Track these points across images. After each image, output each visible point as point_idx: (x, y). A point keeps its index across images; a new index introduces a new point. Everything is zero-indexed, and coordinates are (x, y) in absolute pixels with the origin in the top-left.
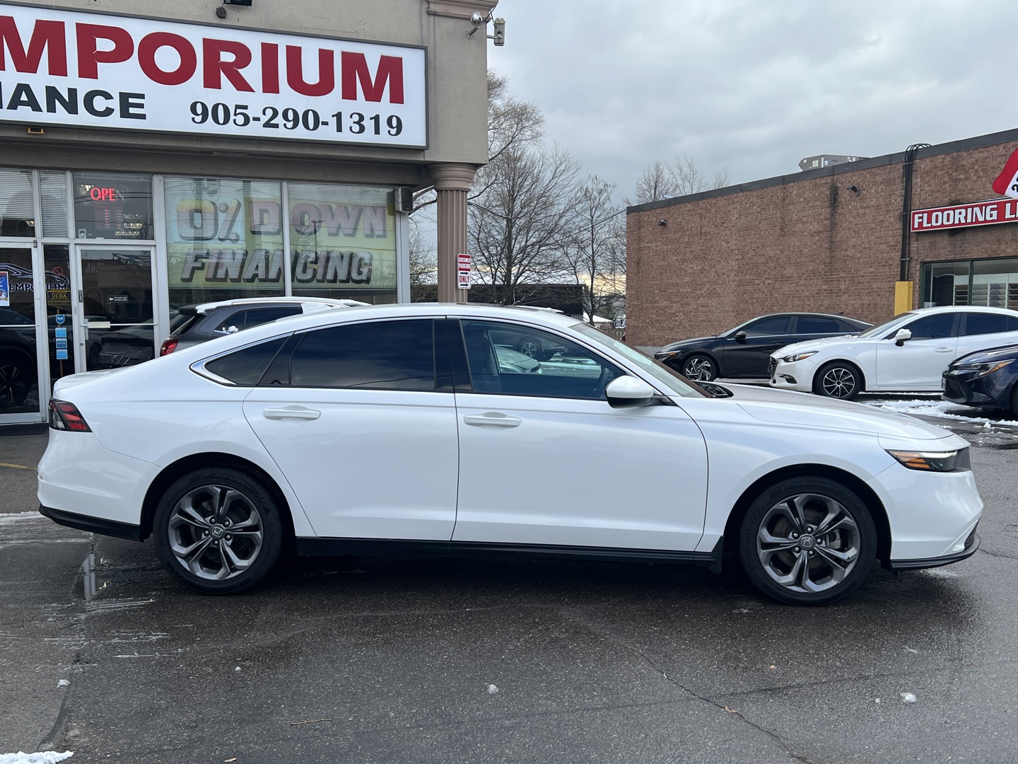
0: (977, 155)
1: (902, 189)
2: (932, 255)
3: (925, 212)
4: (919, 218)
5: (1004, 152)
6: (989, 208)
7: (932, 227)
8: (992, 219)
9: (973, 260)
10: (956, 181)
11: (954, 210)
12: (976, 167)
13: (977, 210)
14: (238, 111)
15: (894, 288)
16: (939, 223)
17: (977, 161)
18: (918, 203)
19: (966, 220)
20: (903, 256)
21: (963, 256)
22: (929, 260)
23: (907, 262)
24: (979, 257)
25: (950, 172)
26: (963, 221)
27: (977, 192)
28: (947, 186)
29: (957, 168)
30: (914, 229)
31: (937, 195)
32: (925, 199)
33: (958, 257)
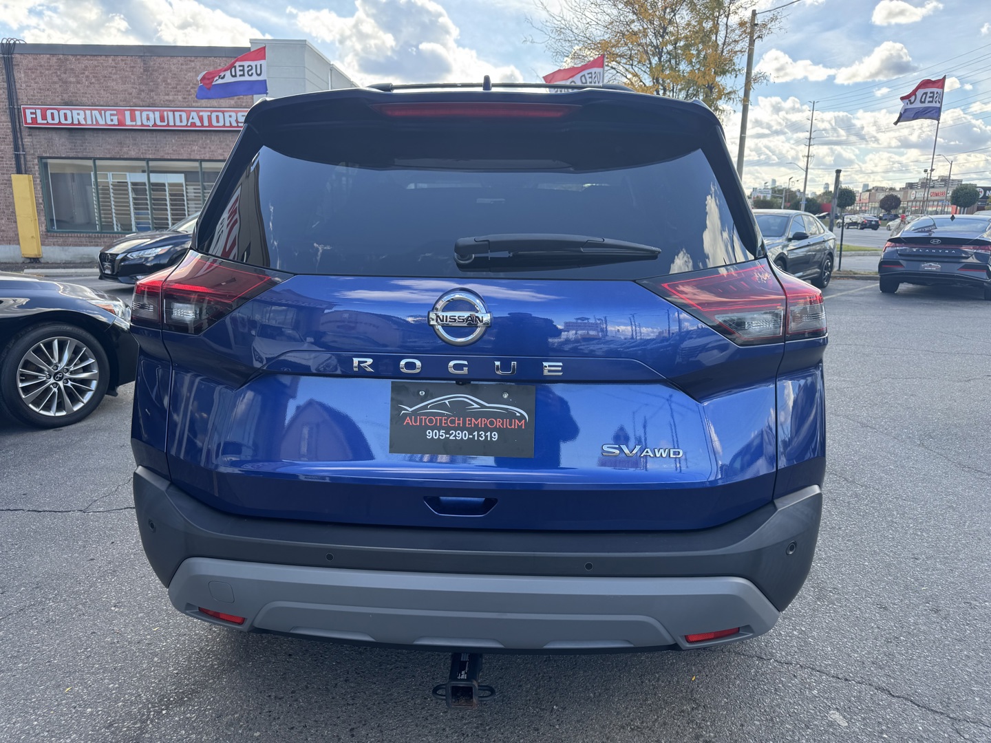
0: (85, 62)
1: (4, 82)
2: (51, 151)
3: (38, 109)
4: (32, 113)
5: (113, 64)
6: (108, 113)
7: (48, 123)
8: (112, 123)
9: (95, 159)
10: (66, 82)
11: (71, 110)
12: (87, 73)
13: (96, 113)
15: (10, 180)
16: (56, 121)
17: (86, 67)
18: (25, 99)
19: (86, 122)
20: (16, 148)
21: (85, 154)
22: (48, 155)
23: (22, 156)
24: (101, 156)
25: (59, 73)
26: (83, 122)
27: (91, 97)
28: (57, 86)
29: (66, 70)
30: (26, 123)
31: (47, 93)
32: (33, 96)
33: (80, 155)
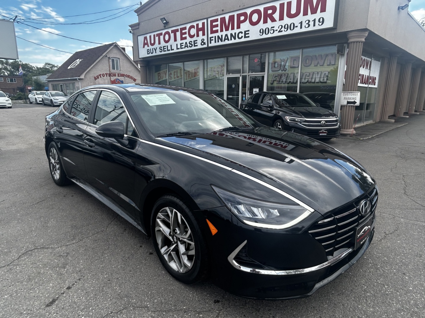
14: (272, 29)
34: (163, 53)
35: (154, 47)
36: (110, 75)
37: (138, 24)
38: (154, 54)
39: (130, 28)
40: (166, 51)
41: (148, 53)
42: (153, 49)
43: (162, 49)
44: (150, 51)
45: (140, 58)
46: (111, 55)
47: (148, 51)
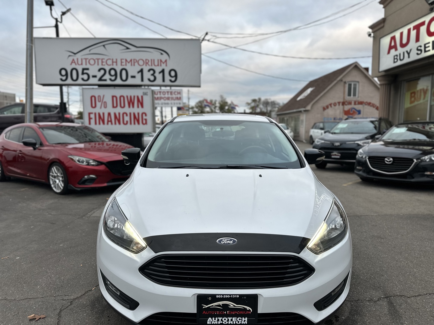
34: (424, 55)
35: (407, 48)
36: (343, 104)
37: (383, 21)
38: (406, 60)
39: (370, 30)
40: (429, 51)
41: (396, 60)
42: (404, 53)
43: (423, 48)
44: (398, 58)
45: (381, 72)
46: (348, 79)
47: (395, 59)
